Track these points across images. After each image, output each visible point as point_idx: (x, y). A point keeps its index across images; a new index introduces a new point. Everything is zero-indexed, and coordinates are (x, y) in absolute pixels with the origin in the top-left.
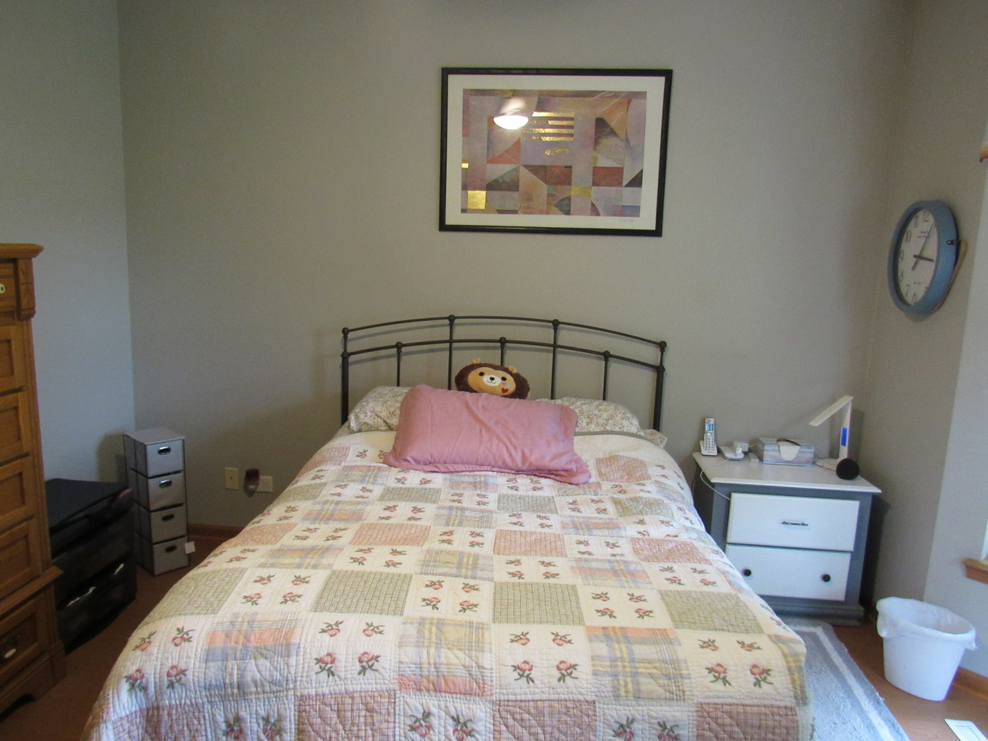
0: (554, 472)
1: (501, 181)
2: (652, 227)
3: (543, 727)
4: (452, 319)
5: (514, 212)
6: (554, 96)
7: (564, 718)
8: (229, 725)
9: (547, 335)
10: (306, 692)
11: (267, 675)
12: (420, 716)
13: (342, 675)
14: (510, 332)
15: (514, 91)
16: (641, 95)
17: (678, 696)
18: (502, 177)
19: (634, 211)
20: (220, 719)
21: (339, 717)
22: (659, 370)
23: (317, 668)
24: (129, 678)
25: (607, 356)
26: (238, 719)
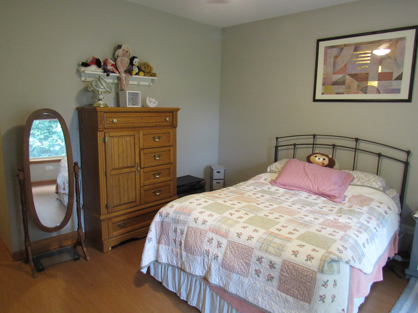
0: (329, 196)
1: (338, 81)
2: (407, 98)
3: (238, 251)
4: (314, 136)
5: (343, 93)
6: (362, 45)
7: (244, 250)
9: (352, 144)
10: (190, 225)
11: (184, 219)
12: (211, 239)
13: (198, 223)
14: (337, 142)
15: (345, 45)
16: (403, 39)
17: (278, 255)
18: (339, 80)
19: (398, 91)
20: (173, 228)
21: (194, 233)
22: (406, 164)
23: (194, 220)
24: (160, 213)
25: (380, 155)
26: (176, 229)
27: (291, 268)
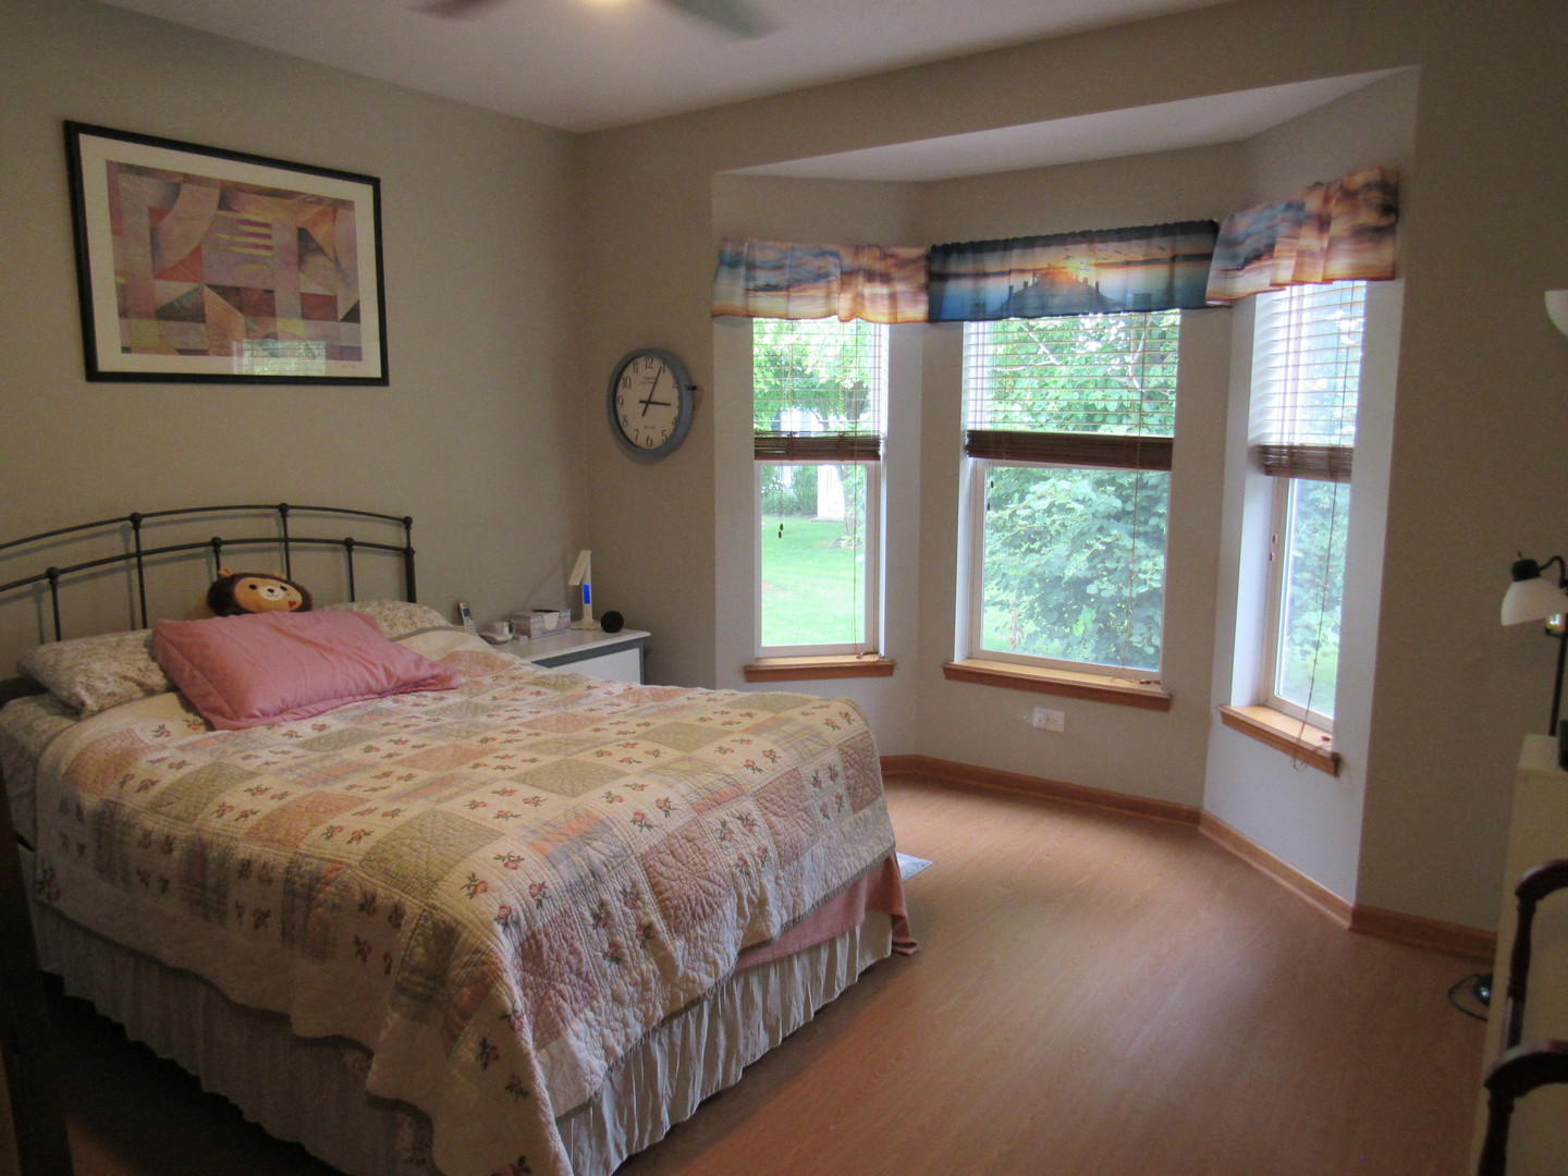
1: (177, 305)
2: (377, 374)
3: (782, 799)
4: (135, 520)
5: (204, 353)
6: (243, 191)
7: (789, 786)
8: (596, 916)
10: (643, 851)
11: (606, 851)
12: (720, 827)
13: (656, 823)
15: (186, 176)
16: (347, 205)
17: (826, 746)
18: (179, 300)
19: (354, 353)
20: (588, 914)
21: (674, 857)
22: (407, 554)
23: (637, 828)
24: (498, 919)
25: (349, 544)
26: (602, 904)
27: (852, 752)
